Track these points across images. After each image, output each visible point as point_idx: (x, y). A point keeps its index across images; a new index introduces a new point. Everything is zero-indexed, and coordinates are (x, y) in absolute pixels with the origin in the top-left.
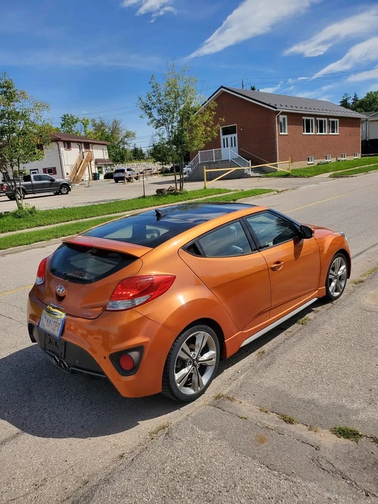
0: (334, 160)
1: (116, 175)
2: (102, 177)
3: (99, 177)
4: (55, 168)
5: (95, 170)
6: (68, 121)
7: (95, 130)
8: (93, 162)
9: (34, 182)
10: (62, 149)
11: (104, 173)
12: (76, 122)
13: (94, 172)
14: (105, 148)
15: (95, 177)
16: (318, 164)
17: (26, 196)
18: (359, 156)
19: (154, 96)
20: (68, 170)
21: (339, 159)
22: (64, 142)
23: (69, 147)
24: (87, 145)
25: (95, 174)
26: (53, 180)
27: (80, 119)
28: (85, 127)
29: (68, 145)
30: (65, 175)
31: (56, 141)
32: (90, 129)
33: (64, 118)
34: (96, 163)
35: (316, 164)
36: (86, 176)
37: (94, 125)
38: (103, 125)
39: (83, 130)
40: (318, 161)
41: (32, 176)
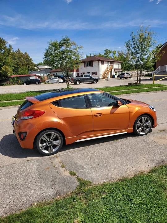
1: (121, 76)
2: (116, 76)
3: (115, 76)
4: (96, 72)
5: (113, 73)
6: (107, 52)
7: (119, 55)
8: (113, 70)
9: (84, 78)
10: (100, 64)
11: (118, 75)
12: (110, 53)
13: (113, 74)
14: (120, 64)
15: (113, 76)
17: (80, 83)
19: (132, 41)
20: (101, 73)
22: (101, 61)
23: (103, 63)
24: (111, 63)
25: (113, 75)
26: (91, 77)
27: (112, 51)
28: (114, 54)
29: (103, 62)
30: (100, 75)
31: (98, 61)
32: (117, 55)
33: (106, 51)
34: (114, 70)
36: (109, 76)
37: (119, 54)
38: (122, 53)
39: (113, 56)
41: (84, 75)
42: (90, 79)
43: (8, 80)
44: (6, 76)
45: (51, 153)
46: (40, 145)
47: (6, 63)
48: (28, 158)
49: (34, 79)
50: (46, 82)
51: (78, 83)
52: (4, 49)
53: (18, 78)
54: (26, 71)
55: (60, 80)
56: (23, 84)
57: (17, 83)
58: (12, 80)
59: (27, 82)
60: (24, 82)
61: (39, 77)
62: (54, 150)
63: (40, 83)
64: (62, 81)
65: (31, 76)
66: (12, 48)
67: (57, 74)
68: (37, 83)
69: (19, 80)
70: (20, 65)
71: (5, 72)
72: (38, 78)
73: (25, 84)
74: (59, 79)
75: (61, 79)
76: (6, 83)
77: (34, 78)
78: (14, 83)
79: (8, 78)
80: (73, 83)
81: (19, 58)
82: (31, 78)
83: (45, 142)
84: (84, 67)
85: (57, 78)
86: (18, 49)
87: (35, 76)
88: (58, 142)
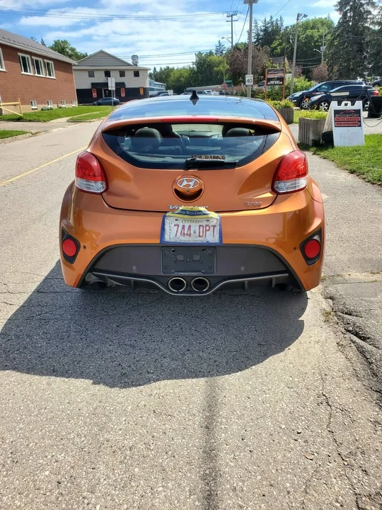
0: (55, 107)
16: (42, 110)
18: (75, 104)
21: (60, 105)
35: (40, 109)
40: (41, 106)
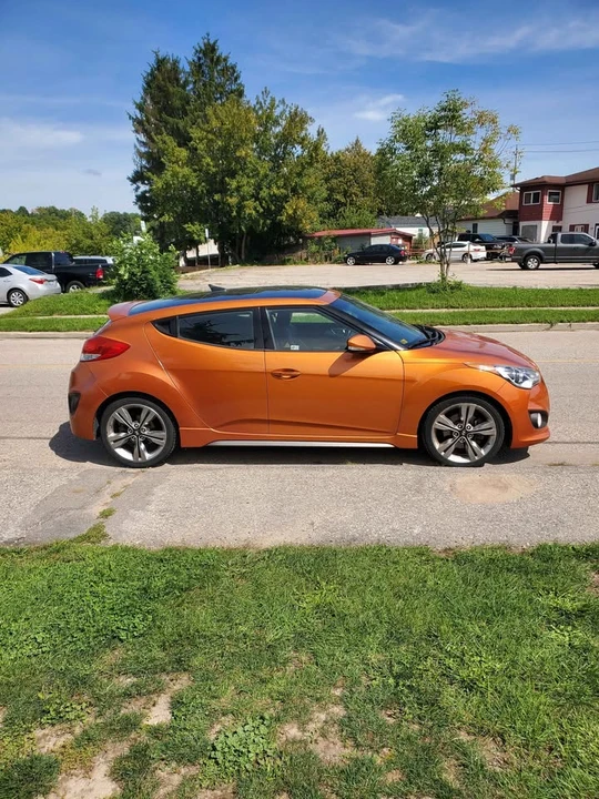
26: (592, 244)
41: (560, 234)
42: (585, 252)
43: (303, 246)
44: (300, 234)
45: (140, 463)
46: (112, 435)
47: (302, 188)
48: (88, 465)
49: (382, 246)
50: (424, 255)
51: (532, 263)
52: (300, 143)
53: (335, 239)
54: (368, 216)
55: (475, 250)
56: (345, 261)
57: (329, 259)
58: (314, 248)
59: (358, 253)
60: (350, 255)
61: (407, 238)
62: (148, 456)
63: (403, 259)
64: (484, 254)
65: (376, 236)
66: (325, 137)
67: (475, 226)
68: (390, 260)
69: (336, 248)
70: (356, 195)
71: (294, 219)
72: (400, 242)
73: (350, 261)
74: (472, 247)
75: (479, 247)
76: (294, 257)
77: (388, 243)
78: (318, 258)
79: (305, 239)
80: (516, 265)
81: (355, 171)
82: (375, 241)
83: (125, 429)
84: (589, 201)
85: (467, 243)
86: (357, 141)
87: (390, 234)
88: (161, 437)
